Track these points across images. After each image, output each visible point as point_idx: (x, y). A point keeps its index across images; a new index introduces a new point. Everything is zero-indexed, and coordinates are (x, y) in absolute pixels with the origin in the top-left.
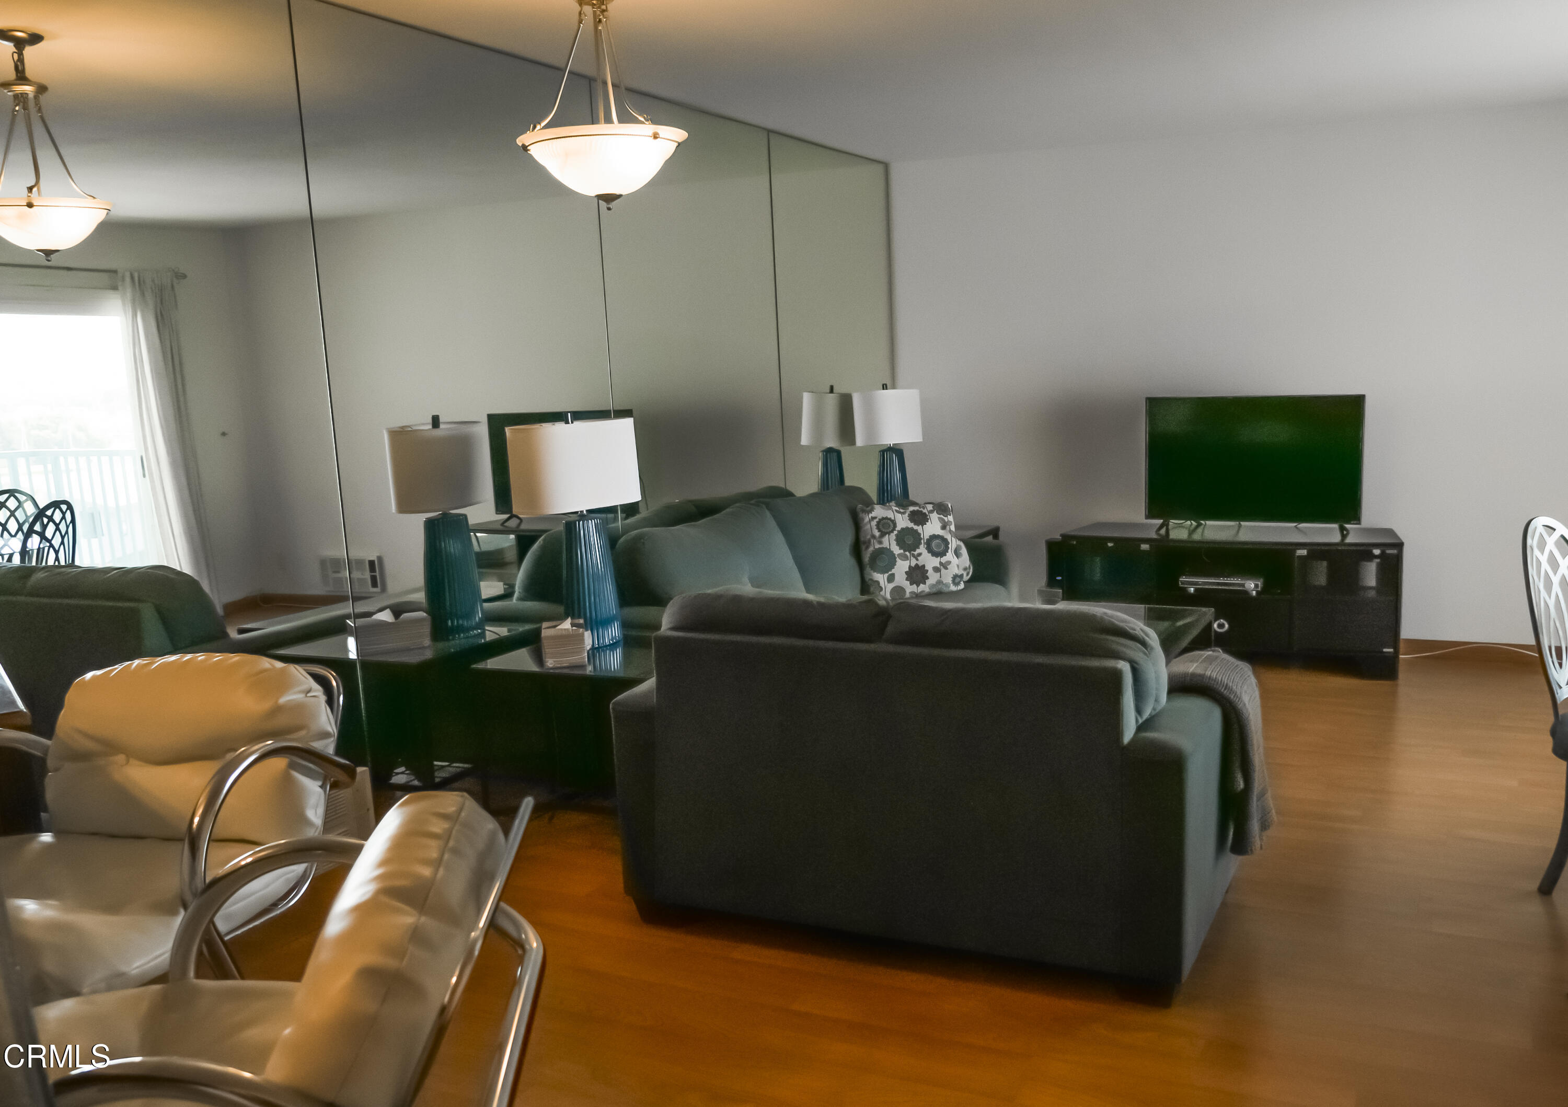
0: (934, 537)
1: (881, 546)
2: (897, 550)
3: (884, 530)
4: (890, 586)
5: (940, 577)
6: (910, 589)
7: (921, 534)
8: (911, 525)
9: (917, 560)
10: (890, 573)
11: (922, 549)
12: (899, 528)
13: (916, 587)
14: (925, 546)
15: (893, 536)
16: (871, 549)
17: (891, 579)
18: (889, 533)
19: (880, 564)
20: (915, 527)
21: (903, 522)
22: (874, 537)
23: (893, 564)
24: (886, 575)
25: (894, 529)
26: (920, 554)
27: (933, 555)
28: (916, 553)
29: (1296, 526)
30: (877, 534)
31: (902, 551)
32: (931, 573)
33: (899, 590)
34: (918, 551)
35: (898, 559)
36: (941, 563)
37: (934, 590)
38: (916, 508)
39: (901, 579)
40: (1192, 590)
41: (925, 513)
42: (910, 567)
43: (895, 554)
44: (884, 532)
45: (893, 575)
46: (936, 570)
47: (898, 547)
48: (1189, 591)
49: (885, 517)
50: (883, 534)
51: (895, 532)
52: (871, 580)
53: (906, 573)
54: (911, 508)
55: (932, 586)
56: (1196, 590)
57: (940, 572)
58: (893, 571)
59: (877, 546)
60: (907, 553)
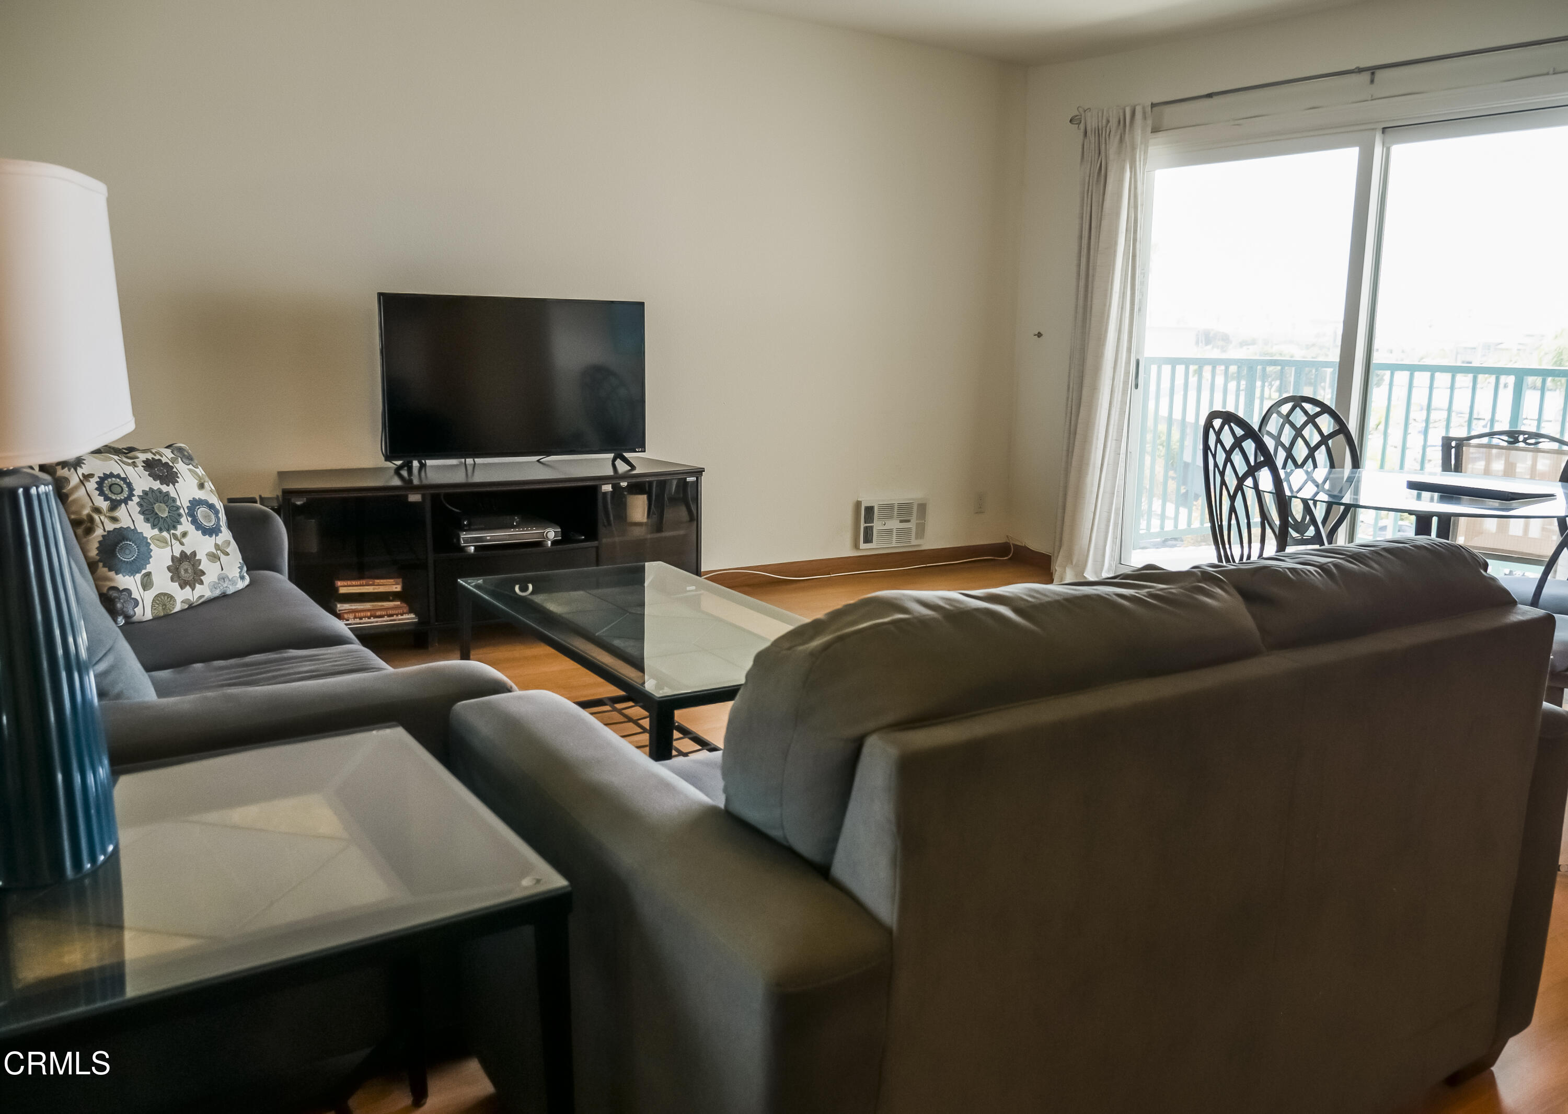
0: (195, 504)
1: (117, 526)
2: (147, 530)
3: (114, 498)
4: (148, 597)
5: (222, 569)
6: (182, 596)
7: (176, 499)
8: (156, 485)
9: (182, 544)
10: (144, 572)
11: (185, 524)
12: (138, 492)
13: (191, 590)
14: (190, 519)
15: (133, 505)
16: (99, 532)
17: (147, 583)
18: (126, 501)
19: (126, 557)
20: (164, 488)
21: (142, 482)
22: (97, 510)
23: (144, 557)
24: (138, 577)
25: (131, 495)
26: (184, 534)
27: (204, 533)
28: (178, 532)
29: (538, 461)
30: (104, 505)
31: (156, 531)
32: (205, 565)
33: (163, 599)
34: (180, 529)
35: (152, 547)
36: (217, 546)
37: (217, 593)
38: (149, 456)
39: (163, 582)
40: (472, 549)
41: (167, 463)
42: (173, 558)
43: (147, 538)
44: (116, 500)
45: (149, 574)
46: (213, 557)
47: (149, 525)
48: (469, 551)
49: (108, 473)
50: (114, 506)
51: (136, 499)
52: (115, 588)
53: (169, 568)
54: (143, 457)
55: (214, 586)
56: (476, 547)
57: (219, 560)
58: (149, 568)
59: (110, 526)
60: (165, 534)
